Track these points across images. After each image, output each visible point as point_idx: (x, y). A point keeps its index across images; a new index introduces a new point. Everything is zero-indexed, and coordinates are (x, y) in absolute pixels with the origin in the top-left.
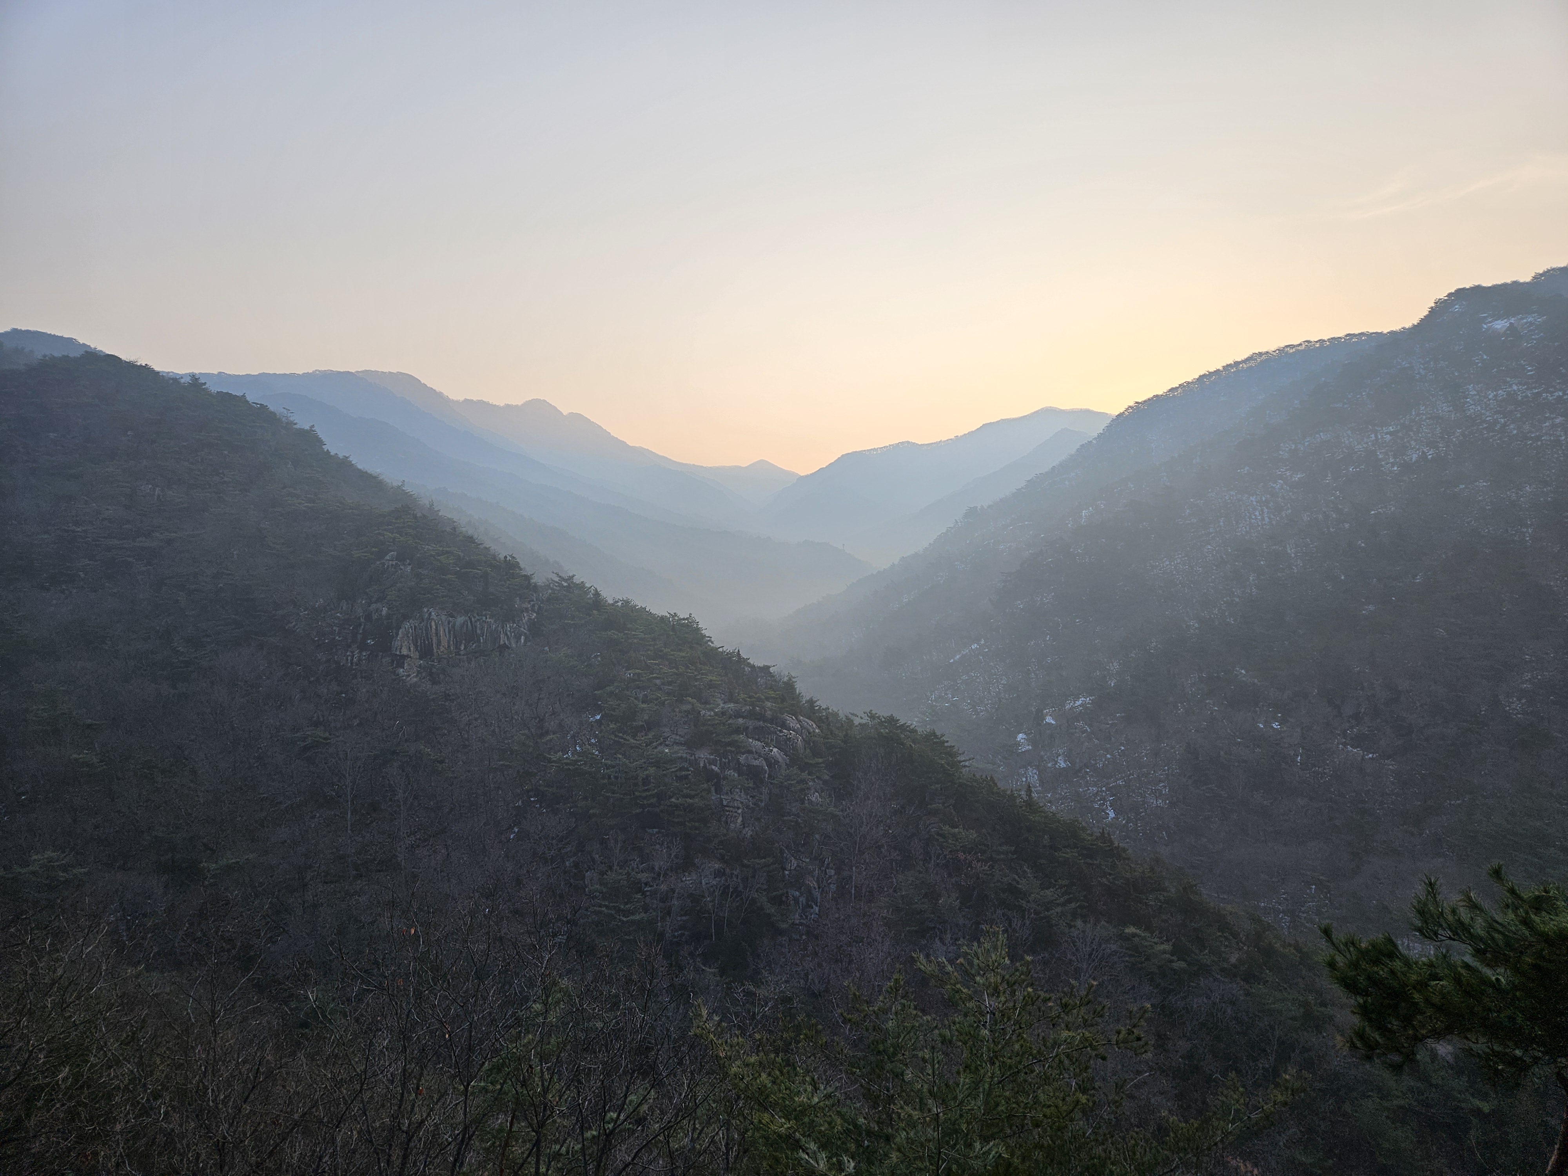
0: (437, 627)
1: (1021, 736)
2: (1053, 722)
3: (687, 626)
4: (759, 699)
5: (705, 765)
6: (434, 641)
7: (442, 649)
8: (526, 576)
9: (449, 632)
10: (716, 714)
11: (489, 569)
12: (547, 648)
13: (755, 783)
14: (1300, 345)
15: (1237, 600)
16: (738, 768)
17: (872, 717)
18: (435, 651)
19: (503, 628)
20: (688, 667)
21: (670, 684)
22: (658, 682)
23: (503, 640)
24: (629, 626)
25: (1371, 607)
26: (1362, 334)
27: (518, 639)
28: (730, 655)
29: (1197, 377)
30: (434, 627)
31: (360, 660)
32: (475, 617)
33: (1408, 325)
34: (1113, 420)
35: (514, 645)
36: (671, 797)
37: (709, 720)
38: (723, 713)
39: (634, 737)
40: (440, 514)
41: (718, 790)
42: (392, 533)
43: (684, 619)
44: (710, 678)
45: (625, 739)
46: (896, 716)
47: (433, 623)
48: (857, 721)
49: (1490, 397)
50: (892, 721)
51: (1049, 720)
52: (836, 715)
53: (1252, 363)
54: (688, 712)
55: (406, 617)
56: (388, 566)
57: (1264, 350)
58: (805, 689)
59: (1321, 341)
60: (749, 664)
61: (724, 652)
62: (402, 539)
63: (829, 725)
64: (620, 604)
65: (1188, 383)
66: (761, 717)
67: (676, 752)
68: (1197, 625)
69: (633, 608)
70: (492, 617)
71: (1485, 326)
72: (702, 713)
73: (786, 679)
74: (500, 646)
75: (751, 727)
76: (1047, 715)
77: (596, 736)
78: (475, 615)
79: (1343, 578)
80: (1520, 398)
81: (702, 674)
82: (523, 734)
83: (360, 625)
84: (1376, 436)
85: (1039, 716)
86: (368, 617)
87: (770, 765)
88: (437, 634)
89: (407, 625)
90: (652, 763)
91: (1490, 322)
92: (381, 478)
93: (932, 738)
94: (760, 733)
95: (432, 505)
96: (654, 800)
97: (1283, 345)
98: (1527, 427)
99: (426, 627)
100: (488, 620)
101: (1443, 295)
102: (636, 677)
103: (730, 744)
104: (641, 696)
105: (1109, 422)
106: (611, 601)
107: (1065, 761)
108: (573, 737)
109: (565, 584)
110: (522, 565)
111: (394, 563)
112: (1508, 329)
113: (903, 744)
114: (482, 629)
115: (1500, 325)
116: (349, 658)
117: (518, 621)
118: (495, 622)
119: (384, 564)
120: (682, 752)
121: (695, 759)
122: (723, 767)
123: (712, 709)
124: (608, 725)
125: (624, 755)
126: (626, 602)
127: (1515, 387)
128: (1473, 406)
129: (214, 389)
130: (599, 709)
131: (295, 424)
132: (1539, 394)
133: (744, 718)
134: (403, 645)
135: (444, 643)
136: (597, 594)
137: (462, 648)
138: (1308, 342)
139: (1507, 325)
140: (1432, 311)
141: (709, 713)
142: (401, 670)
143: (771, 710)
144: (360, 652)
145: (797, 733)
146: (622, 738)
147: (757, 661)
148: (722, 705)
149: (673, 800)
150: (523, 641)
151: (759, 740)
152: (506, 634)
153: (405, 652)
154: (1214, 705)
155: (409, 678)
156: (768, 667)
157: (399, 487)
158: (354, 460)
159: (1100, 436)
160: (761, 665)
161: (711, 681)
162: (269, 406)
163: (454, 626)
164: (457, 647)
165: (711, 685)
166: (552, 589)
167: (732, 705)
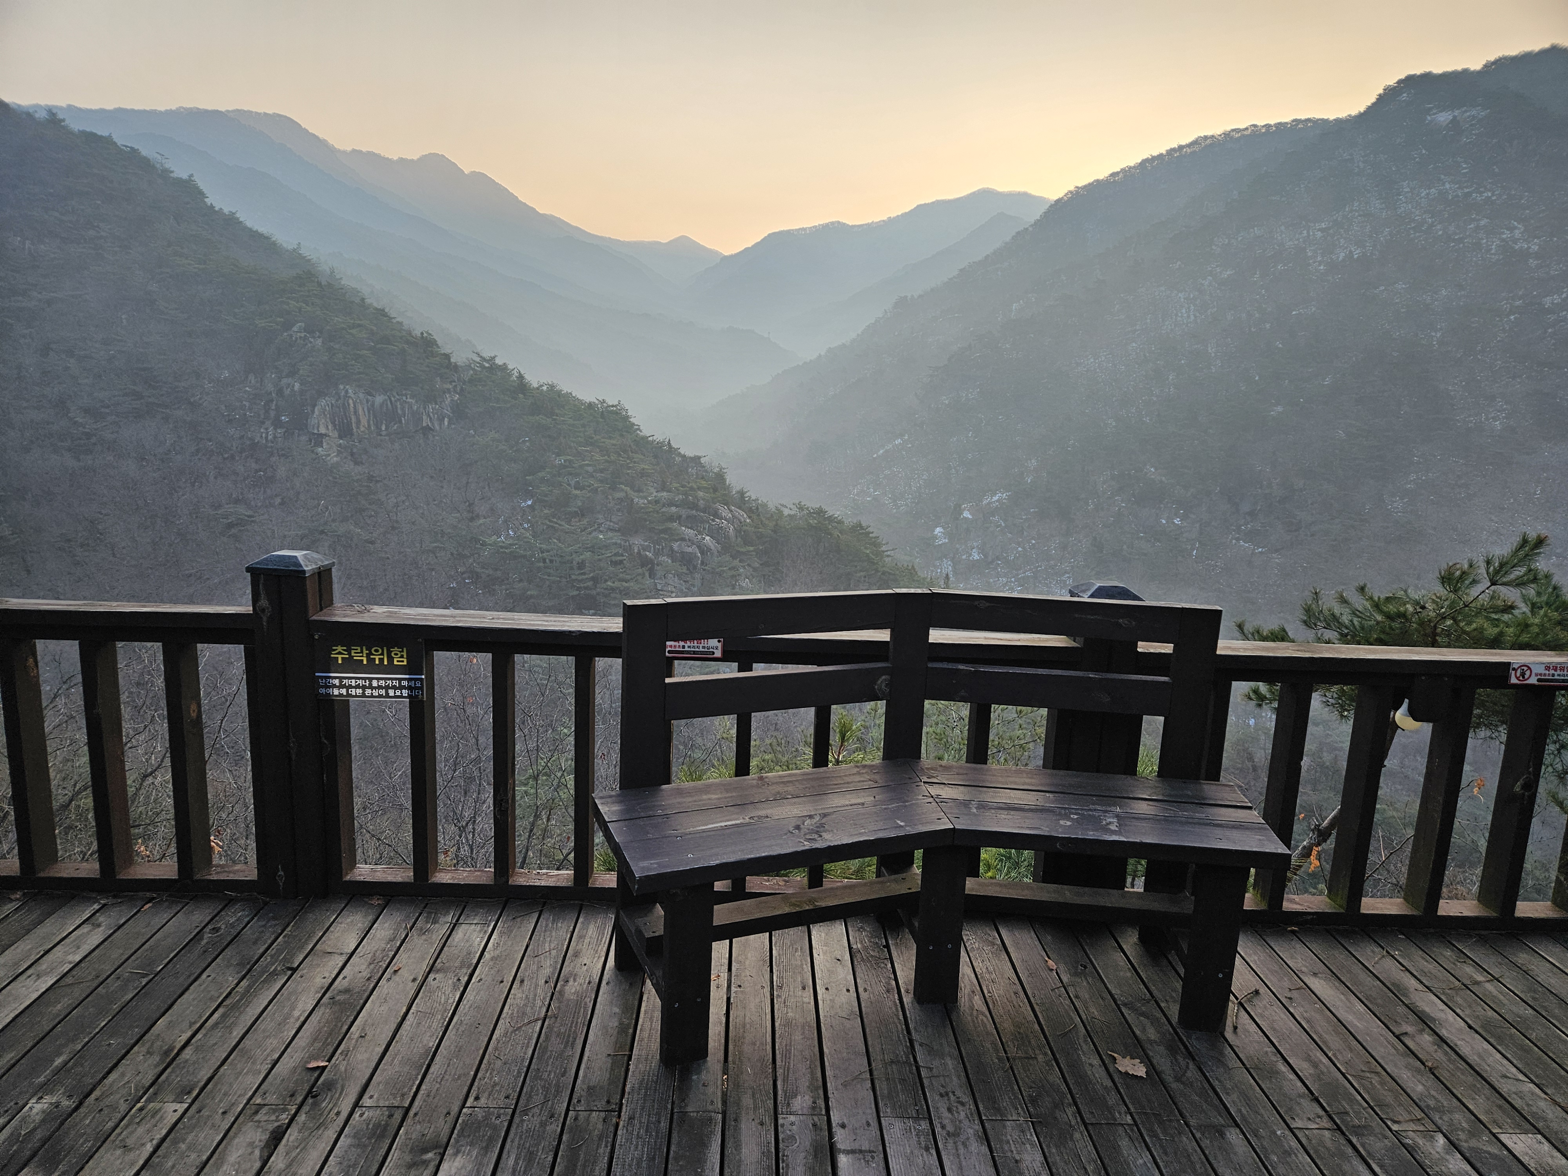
0: (355, 406)
1: (938, 530)
2: (970, 517)
3: (616, 413)
4: (692, 489)
5: (639, 550)
6: (354, 420)
7: (362, 429)
8: (445, 354)
9: (369, 412)
10: (649, 502)
11: (406, 346)
12: (472, 432)
13: (688, 569)
14: (1247, 129)
15: (1155, 399)
16: (672, 554)
17: (801, 508)
18: (355, 430)
19: (425, 408)
20: (620, 455)
21: (601, 471)
22: (590, 469)
23: (426, 422)
24: (557, 411)
25: (1280, 409)
26: (1308, 120)
27: (441, 420)
28: (660, 445)
29: (1139, 161)
30: (352, 405)
31: (275, 437)
32: (394, 397)
33: (1354, 112)
34: (1051, 206)
35: (437, 427)
36: (606, 581)
37: (643, 508)
38: (657, 502)
39: (569, 522)
40: (343, 283)
41: (652, 575)
42: (298, 302)
43: (613, 406)
44: (642, 466)
45: (560, 525)
46: (825, 507)
47: (351, 401)
48: (786, 512)
49: (1423, 195)
50: (820, 512)
51: (967, 514)
52: (765, 506)
53: (1196, 148)
54: (621, 500)
55: (321, 394)
56: (296, 338)
57: (1209, 133)
58: (734, 480)
59: (1268, 126)
60: (680, 453)
61: (654, 441)
62: (309, 309)
63: (759, 515)
64: (545, 388)
65: (1130, 168)
66: (694, 506)
67: (612, 538)
68: (1114, 424)
69: (559, 393)
70: (412, 397)
71: (1429, 118)
72: (636, 500)
73: (716, 470)
74: (423, 428)
75: (684, 516)
76: (964, 510)
77: (529, 521)
78: (395, 394)
79: (1257, 378)
80: (1450, 197)
81: (635, 462)
82: (455, 518)
83: (272, 401)
84: (1308, 232)
85: (958, 510)
86: (280, 392)
87: (702, 553)
88: (356, 412)
89: (323, 402)
90: (587, 548)
91: (1434, 114)
92: (274, 239)
93: (859, 530)
94: (692, 522)
95: (332, 272)
96: (590, 584)
97: (1229, 128)
98: (1452, 228)
99: (344, 404)
100: (409, 400)
101: (1392, 81)
102: (567, 463)
103: (665, 531)
104: (573, 483)
105: (1047, 207)
106: (535, 385)
107: (979, 553)
108: (505, 521)
109: (487, 365)
110: (439, 342)
111: (303, 335)
112: (1452, 121)
113: (831, 534)
114: (403, 409)
115: (1444, 118)
116: (264, 435)
117: (441, 402)
118: (417, 402)
119: (291, 336)
120: (616, 538)
121: (630, 546)
122: (657, 553)
123: (646, 498)
124: (542, 511)
125: (559, 540)
126: (552, 387)
127: (1447, 186)
128: (1404, 205)
129: (76, 126)
130: (531, 495)
131: (172, 172)
132: (1469, 194)
133: (677, 506)
134: (320, 423)
135: (364, 421)
136: (521, 377)
137: (383, 428)
138: (1255, 126)
139: (1451, 117)
140: (1381, 99)
141: (642, 501)
142: (320, 449)
143: (703, 499)
144: (275, 429)
145: (729, 523)
146: (556, 523)
147: (688, 451)
148: (655, 494)
149: (609, 583)
150: (446, 423)
151: (691, 528)
152: (429, 415)
153: (323, 430)
154: (1122, 501)
155: (329, 458)
156: (699, 458)
157: (294, 250)
158: (242, 216)
159: (1037, 222)
160: (692, 455)
161: (643, 469)
162: (141, 150)
163: (373, 405)
164: (378, 428)
165: (643, 474)
166: (473, 369)
167: (665, 494)
